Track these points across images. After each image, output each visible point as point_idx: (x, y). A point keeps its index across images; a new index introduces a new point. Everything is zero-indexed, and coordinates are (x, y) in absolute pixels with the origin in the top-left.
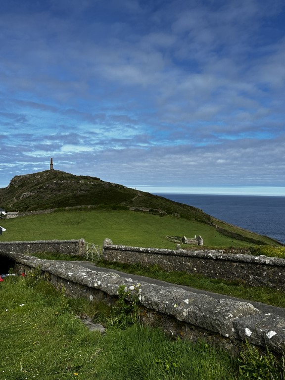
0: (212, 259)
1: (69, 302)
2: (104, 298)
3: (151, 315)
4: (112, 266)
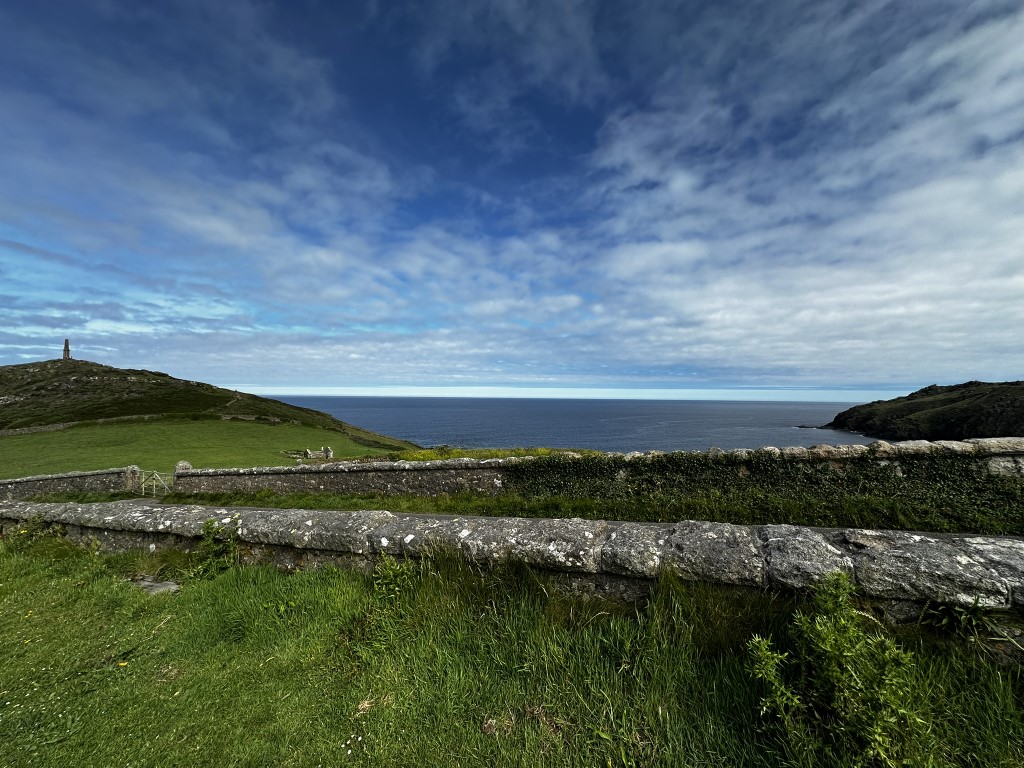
0: (344, 471)
2: (176, 544)
3: (256, 551)
4: (190, 500)
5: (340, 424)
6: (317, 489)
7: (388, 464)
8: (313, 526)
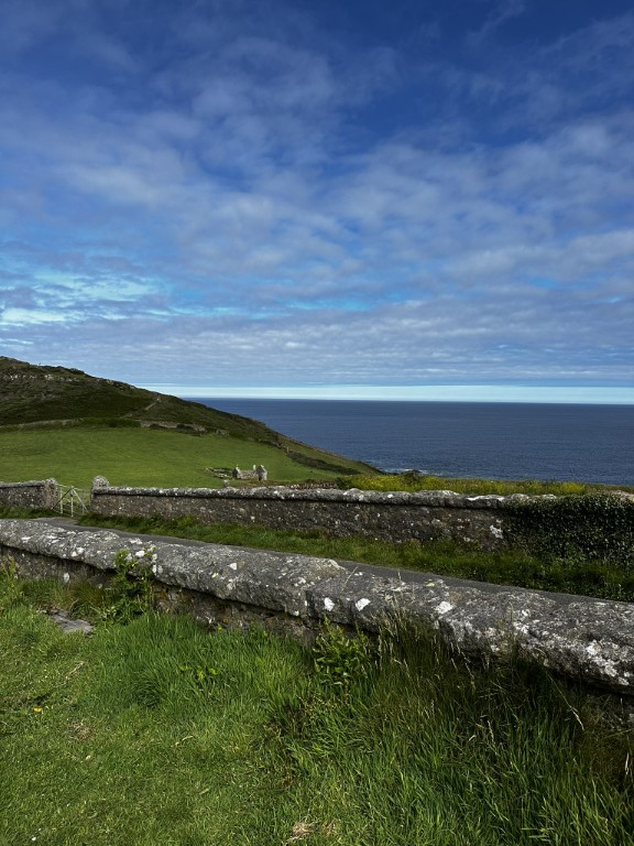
0: (279, 499)
1: (25, 588)
2: (89, 576)
3: (173, 596)
4: (108, 523)
5: (275, 436)
6: (246, 520)
7: (334, 492)
8: (238, 571)
